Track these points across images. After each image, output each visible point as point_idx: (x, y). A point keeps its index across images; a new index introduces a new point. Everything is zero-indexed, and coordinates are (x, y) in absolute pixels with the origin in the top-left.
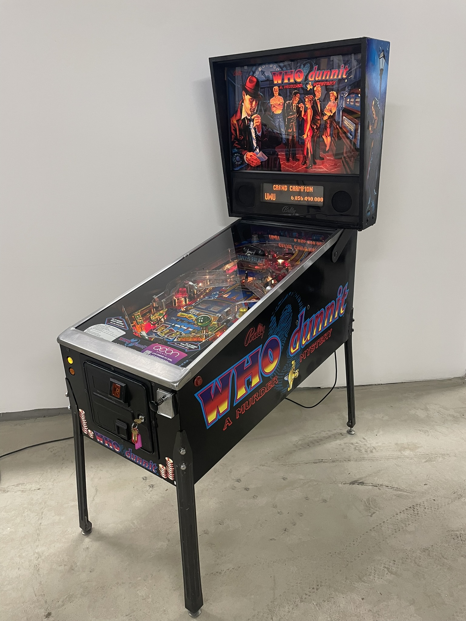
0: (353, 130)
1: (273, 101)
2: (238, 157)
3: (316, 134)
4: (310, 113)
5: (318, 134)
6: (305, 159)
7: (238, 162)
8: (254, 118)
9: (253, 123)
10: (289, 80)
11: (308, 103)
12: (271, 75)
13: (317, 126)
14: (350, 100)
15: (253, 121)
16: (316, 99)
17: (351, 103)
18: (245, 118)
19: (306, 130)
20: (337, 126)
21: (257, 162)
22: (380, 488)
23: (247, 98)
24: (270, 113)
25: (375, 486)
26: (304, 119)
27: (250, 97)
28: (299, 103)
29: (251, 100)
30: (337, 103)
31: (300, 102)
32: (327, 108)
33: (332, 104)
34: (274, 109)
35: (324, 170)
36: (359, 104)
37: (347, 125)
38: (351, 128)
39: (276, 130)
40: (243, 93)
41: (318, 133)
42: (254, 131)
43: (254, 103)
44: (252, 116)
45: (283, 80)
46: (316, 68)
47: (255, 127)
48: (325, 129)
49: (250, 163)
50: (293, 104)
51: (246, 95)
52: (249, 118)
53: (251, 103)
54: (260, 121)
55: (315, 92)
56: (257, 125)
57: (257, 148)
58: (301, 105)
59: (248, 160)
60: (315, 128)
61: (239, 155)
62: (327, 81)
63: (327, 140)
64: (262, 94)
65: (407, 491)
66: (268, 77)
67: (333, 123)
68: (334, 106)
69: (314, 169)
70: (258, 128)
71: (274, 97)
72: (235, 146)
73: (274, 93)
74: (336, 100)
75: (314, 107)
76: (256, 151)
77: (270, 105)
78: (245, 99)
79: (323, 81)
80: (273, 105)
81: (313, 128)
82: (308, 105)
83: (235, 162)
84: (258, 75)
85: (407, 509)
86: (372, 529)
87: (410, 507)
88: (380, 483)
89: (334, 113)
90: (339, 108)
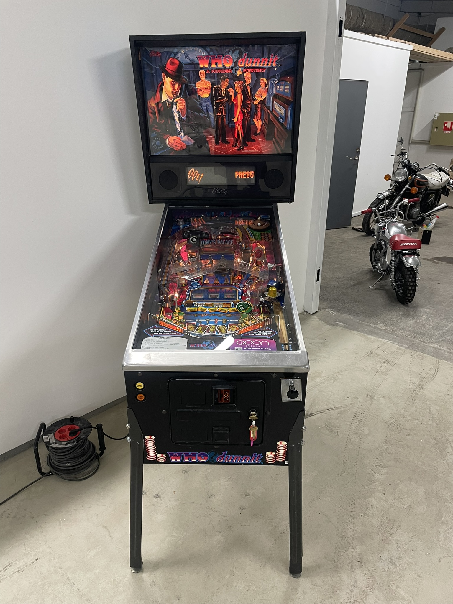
0: (283, 114)
1: (198, 85)
2: (158, 141)
3: (247, 118)
4: (240, 97)
5: (249, 118)
6: (236, 141)
7: (158, 146)
8: (177, 101)
9: (176, 106)
10: (217, 64)
11: (238, 88)
12: (196, 59)
13: (247, 110)
14: (280, 87)
15: (176, 105)
16: (246, 85)
17: (281, 90)
18: (165, 101)
19: (236, 114)
20: (268, 110)
21: (182, 146)
22: (325, 412)
23: (168, 81)
24: (195, 97)
25: (321, 413)
26: (234, 103)
27: (171, 80)
28: (228, 88)
29: (172, 82)
30: (268, 89)
31: (229, 86)
32: (258, 93)
33: (263, 90)
34: (200, 93)
35: (255, 151)
36: (288, 91)
37: (278, 110)
38: (281, 112)
39: (202, 113)
40: (163, 75)
41: (248, 116)
42: (177, 115)
43: (177, 86)
44: (174, 99)
45: (210, 64)
46: (245, 55)
47: (179, 110)
48: (256, 113)
49: (174, 147)
50: (222, 89)
51: (167, 77)
52: (171, 101)
53: (173, 85)
54: (184, 104)
55: (245, 77)
56: (180, 109)
57: (182, 132)
58: (230, 90)
59: (171, 144)
60: (245, 112)
61: (159, 139)
62: (257, 68)
63: (259, 123)
64: (185, 77)
65: (342, 407)
66: (193, 60)
67: (264, 108)
68: (265, 91)
69: (246, 151)
70: (183, 112)
71: (200, 81)
72: (154, 130)
73: (200, 76)
74: (266, 86)
75: (244, 92)
76: (180, 135)
77: (196, 89)
78: (165, 81)
79: (253, 68)
80: (199, 89)
81: (243, 112)
82: (238, 90)
83: (155, 147)
84: (181, 58)
85: (353, 420)
86: (347, 444)
87: (354, 417)
88: (323, 409)
89: (265, 99)
90: (270, 93)
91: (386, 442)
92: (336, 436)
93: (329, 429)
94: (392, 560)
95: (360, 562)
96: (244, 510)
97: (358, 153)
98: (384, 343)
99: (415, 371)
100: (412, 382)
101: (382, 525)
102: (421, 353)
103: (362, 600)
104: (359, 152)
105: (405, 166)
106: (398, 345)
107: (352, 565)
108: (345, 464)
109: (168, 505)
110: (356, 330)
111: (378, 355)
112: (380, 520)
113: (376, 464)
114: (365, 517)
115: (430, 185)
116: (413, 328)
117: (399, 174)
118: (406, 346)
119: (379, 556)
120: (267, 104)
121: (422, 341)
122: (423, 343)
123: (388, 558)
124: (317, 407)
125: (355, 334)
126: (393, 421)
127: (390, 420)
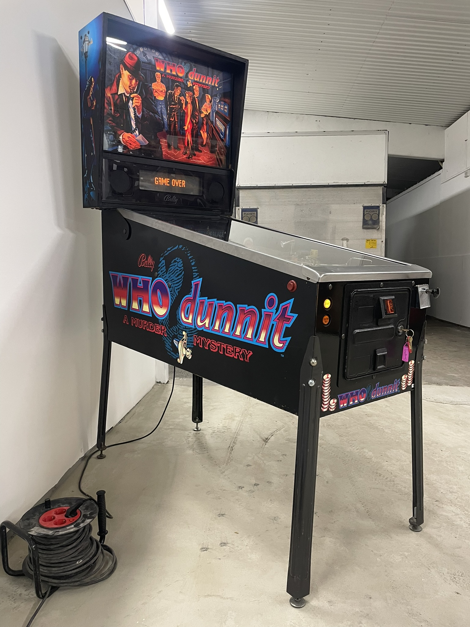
0: (223, 131)
2: (112, 136)
4: (190, 106)
6: (186, 149)
7: (111, 141)
8: (134, 97)
10: (171, 71)
11: (188, 98)
12: (153, 60)
13: (195, 120)
14: (221, 106)
15: (132, 100)
16: (195, 97)
17: (221, 108)
19: (187, 122)
20: (212, 125)
21: (136, 145)
26: (185, 111)
29: (130, 77)
30: (212, 105)
31: (181, 95)
32: (204, 107)
33: (208, 105)
34: (156, 94)
35: (202, 162)
36: (227, 111)
37: (219, 126)
38: (221, 128)
40: (121, 67)
41: (196, 127)
42: (133, 111)
43: (134, 81)
45: (165, 69)
46: (195, 69)
48: (202, 125)
49: (128, 146)
50: (175, 95)
51: (125, 70)
52: (128, 95)
53: (131, 80)
55: (194, 90)
56: (136, 105)
57: (137, 130)
58: (182, 98)
59: (125, 142)
60: (194, 122)
61: (113, 133)
62: (204, 84)
63: (204, 135)
66: (150, 60)
67: (208, 122)
68: (209, 107)
70: (138, 109)
71: (156, 82)
72: (108, 122)
73: (156, 78)
74: (210, 103)
75: (193, 103)
76: (135, 133)
77: (152, 89)
78: (123, 73)
79: (201, 83)
89: (209, 113)
90: (213, 110)
109: (246, 544)
120: (211, 118)
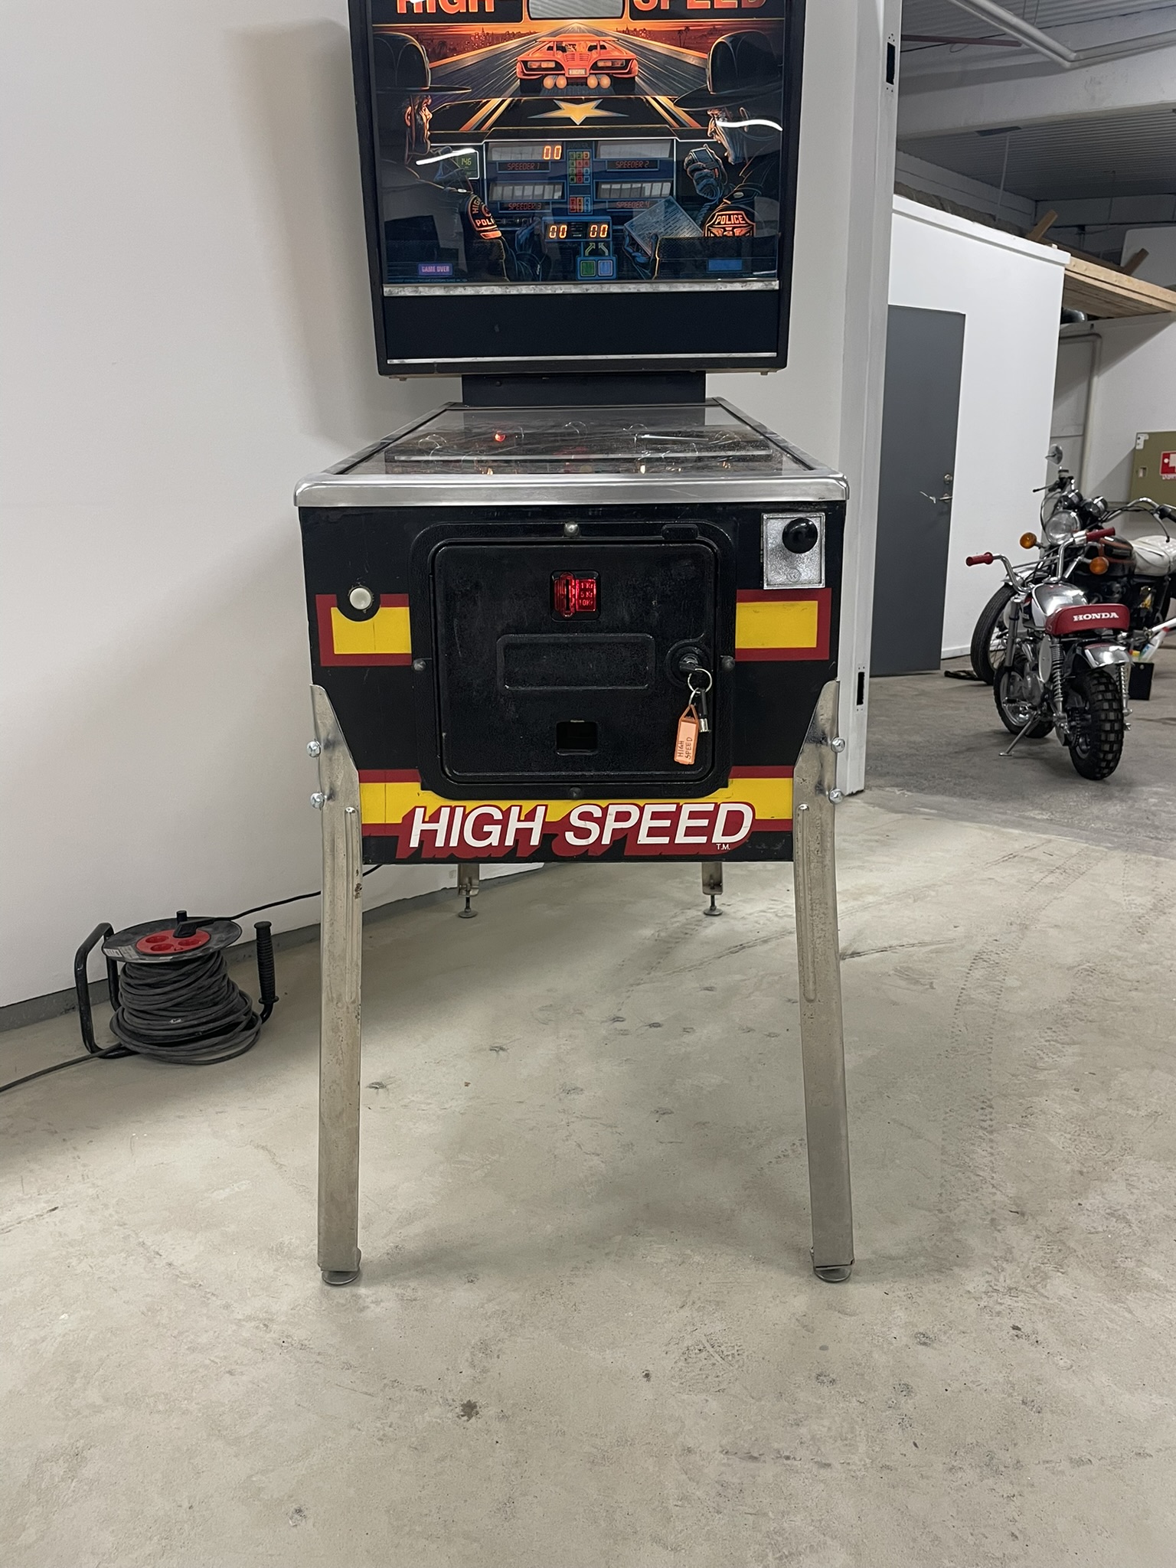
22: (894, 950)
25: (882, 951)
65: (942, 942)
85: (973, 963)
86: (960, 1003)
87: (974, 959)
88: (886, 945)
91: (1071, 1001)
92: (927, 989)
93: (907, 979)
94: (1115, 1211)
95: (1018, 1213)
96: (666, 1116)
97: (949, 485)
98: (1050, 841)
99: (1141, 885)
100: (1136, 902)
101: (1076, 1145)
102: (1154, 858)
103: (1033, 1287)
104: (950, 483)
105: (1072, 506)
106: (1086, 843)
107: (993, 1220)
108: (957, 1038)
109: (447, 1106)
110: (972, 819)
111: (1034, 860)
112: (1069, 1136)
113: (1048, 1038)
114: (1023, 1131)
115: (1140, 562)
116: (1123, 816)
117: (1057, 528)
118: (1110, 845)
119: (1075, 1202)
121: (1152, 838)
122: (1154, 841)
123: (1104, 1206)
124: (869, 941)
125: (967, 827)
126: (1090, 967)
127: (1079, 965)
